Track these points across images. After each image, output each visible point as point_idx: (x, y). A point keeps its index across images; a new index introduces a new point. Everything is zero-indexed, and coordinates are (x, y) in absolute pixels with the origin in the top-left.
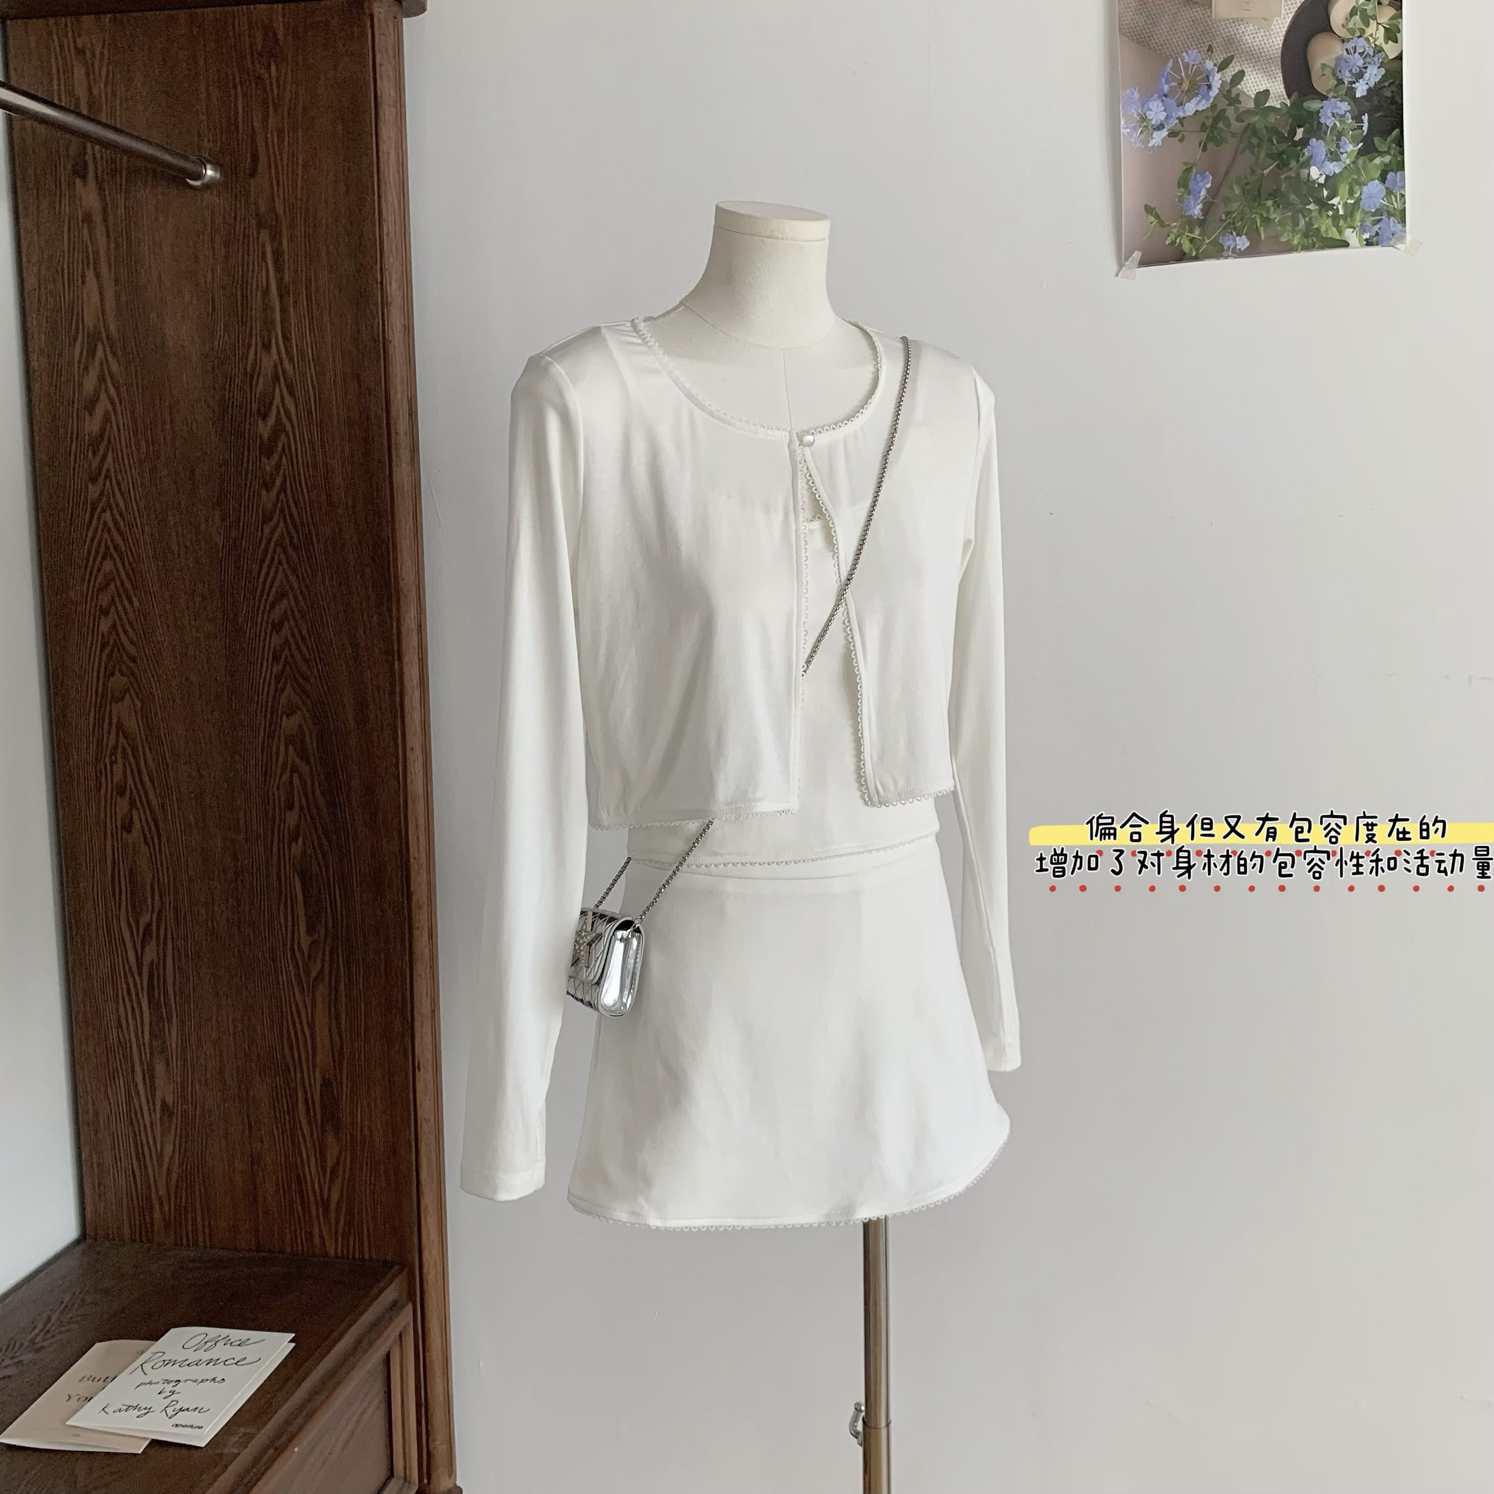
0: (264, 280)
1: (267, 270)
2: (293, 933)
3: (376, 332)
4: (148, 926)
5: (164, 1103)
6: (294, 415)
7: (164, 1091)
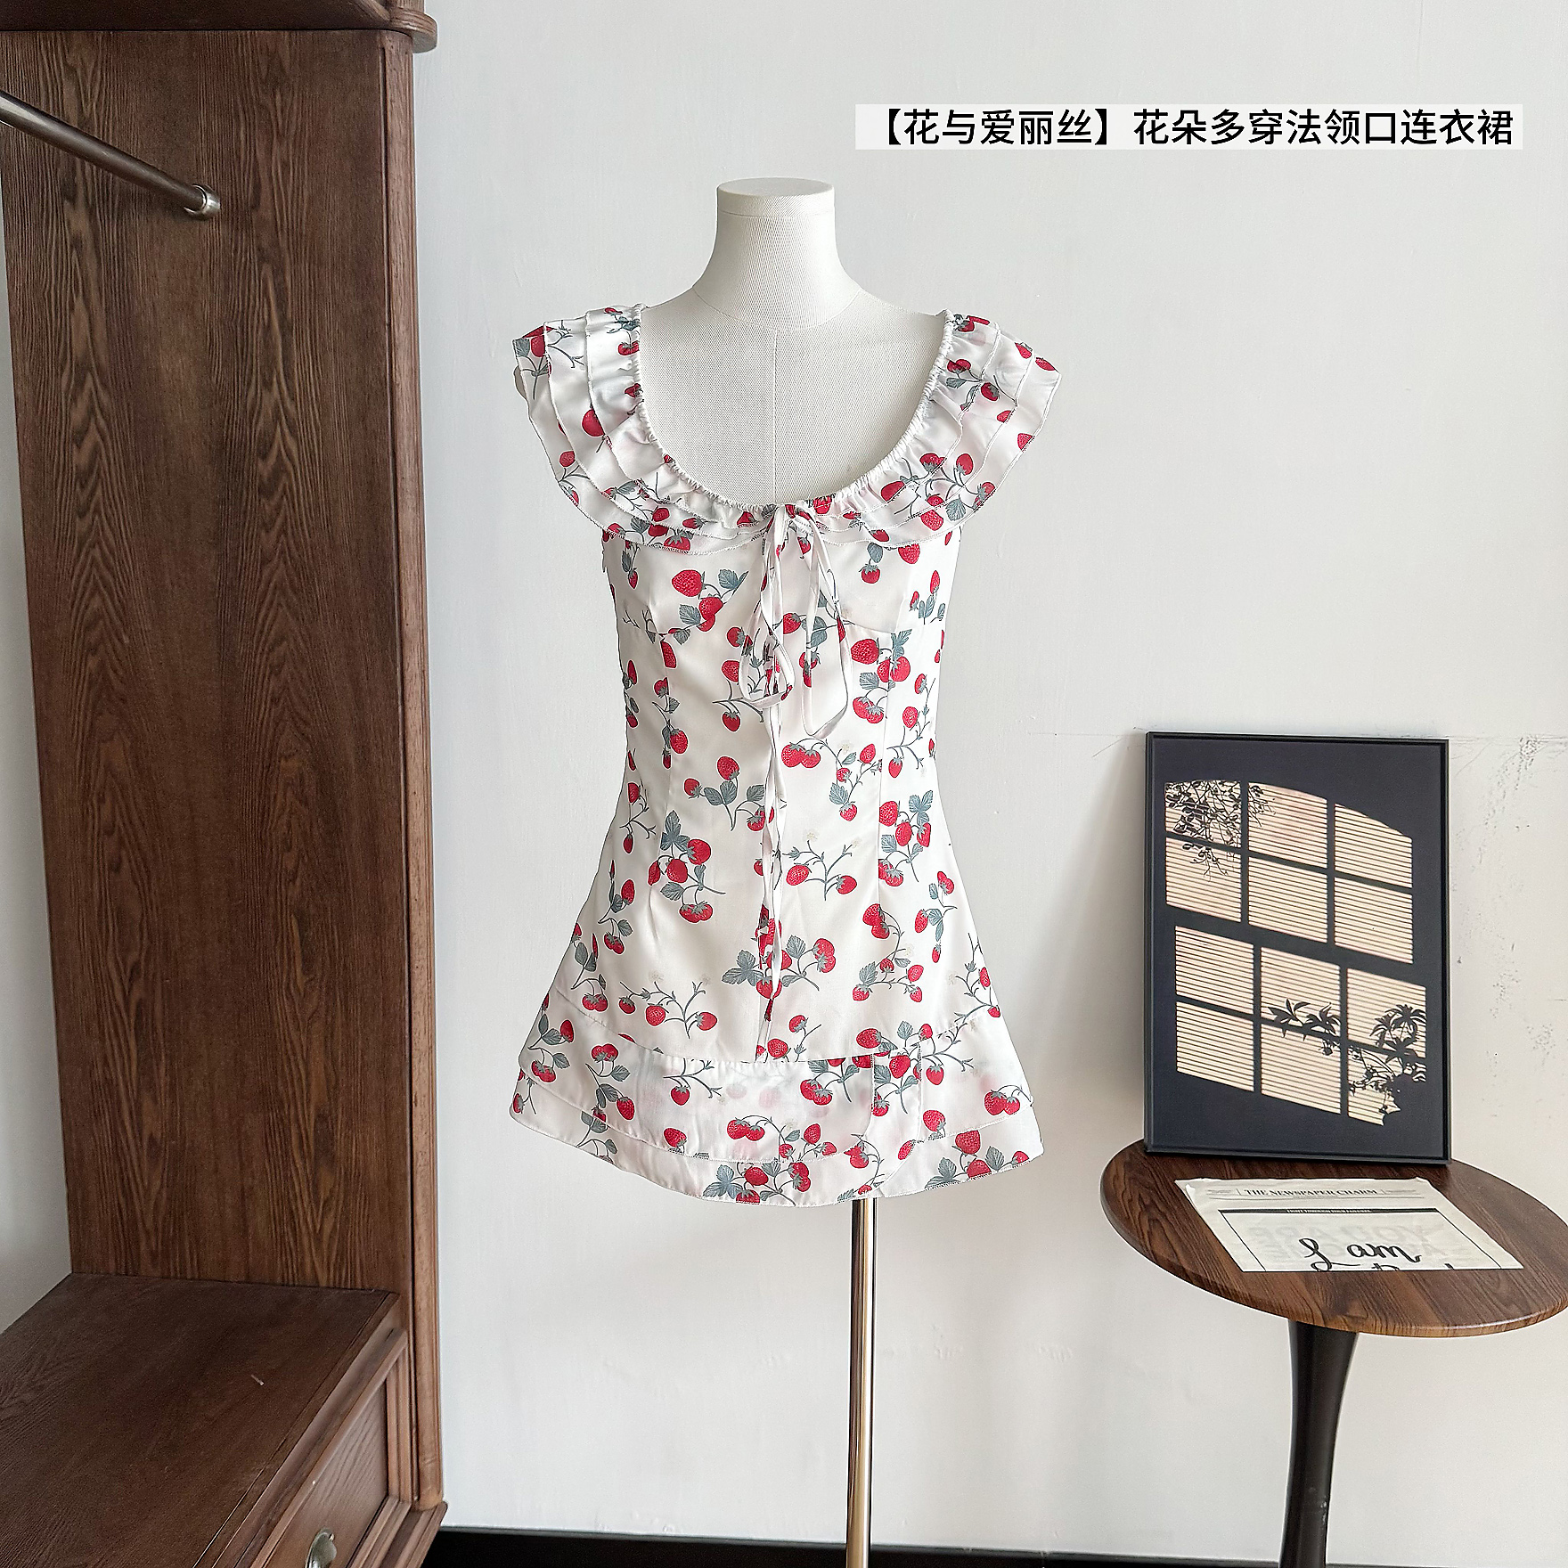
0: (266, 317)
1: (269, 307)
2: (289, 971)
3: (383, 375)
4: (136, 966)
5: (152, 1139)
6: (295, 456)
7: (151, 1125)
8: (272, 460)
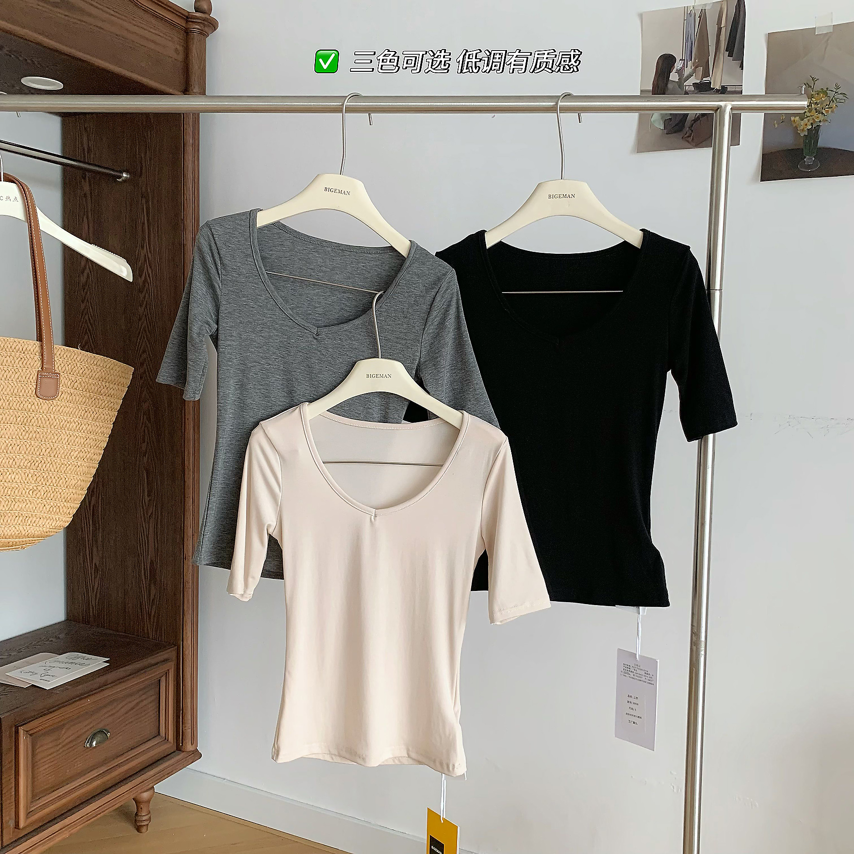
0: (143, 220)
1: (144, 215)
2: (143, 495)
4: (93, 489)
5: (96, 564)
6: (151, 275)
7: (96, 560)
8: (143, 278)
